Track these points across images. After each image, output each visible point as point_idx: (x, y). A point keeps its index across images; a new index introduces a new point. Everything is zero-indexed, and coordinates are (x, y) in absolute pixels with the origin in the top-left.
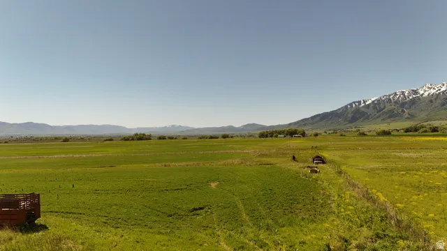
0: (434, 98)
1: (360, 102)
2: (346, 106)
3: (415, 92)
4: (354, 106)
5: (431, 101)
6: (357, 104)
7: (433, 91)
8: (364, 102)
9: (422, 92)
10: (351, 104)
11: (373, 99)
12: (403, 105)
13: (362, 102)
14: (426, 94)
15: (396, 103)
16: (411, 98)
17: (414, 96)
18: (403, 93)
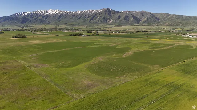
0: (55, 16)
1: (22, 13)
2: (15, 14)
3: (47, 12)
4: (19, 14)
5: (54, 17)
6: (20, 14)
7: (53, 13)
8: (24, 13)
9: (49, 13)
10: (17, 14)
11: (28, 12)
12: (43, 17)
13: (23, 13)
14: (51, 14)
15: (40, 15)
16: (45, 14)
17: (47, 14)
18: (42, 12)
